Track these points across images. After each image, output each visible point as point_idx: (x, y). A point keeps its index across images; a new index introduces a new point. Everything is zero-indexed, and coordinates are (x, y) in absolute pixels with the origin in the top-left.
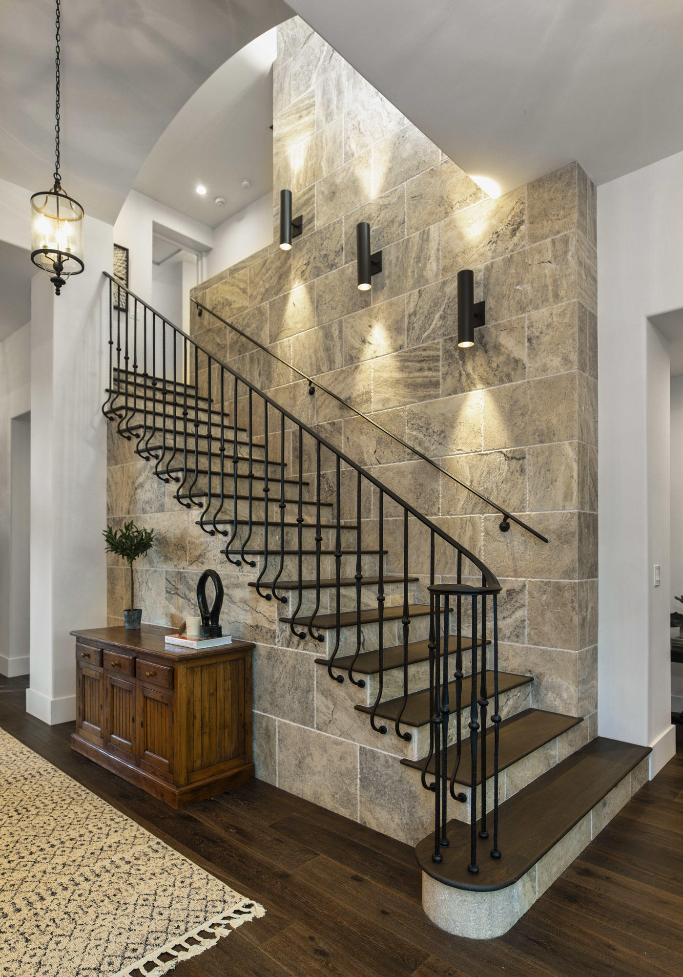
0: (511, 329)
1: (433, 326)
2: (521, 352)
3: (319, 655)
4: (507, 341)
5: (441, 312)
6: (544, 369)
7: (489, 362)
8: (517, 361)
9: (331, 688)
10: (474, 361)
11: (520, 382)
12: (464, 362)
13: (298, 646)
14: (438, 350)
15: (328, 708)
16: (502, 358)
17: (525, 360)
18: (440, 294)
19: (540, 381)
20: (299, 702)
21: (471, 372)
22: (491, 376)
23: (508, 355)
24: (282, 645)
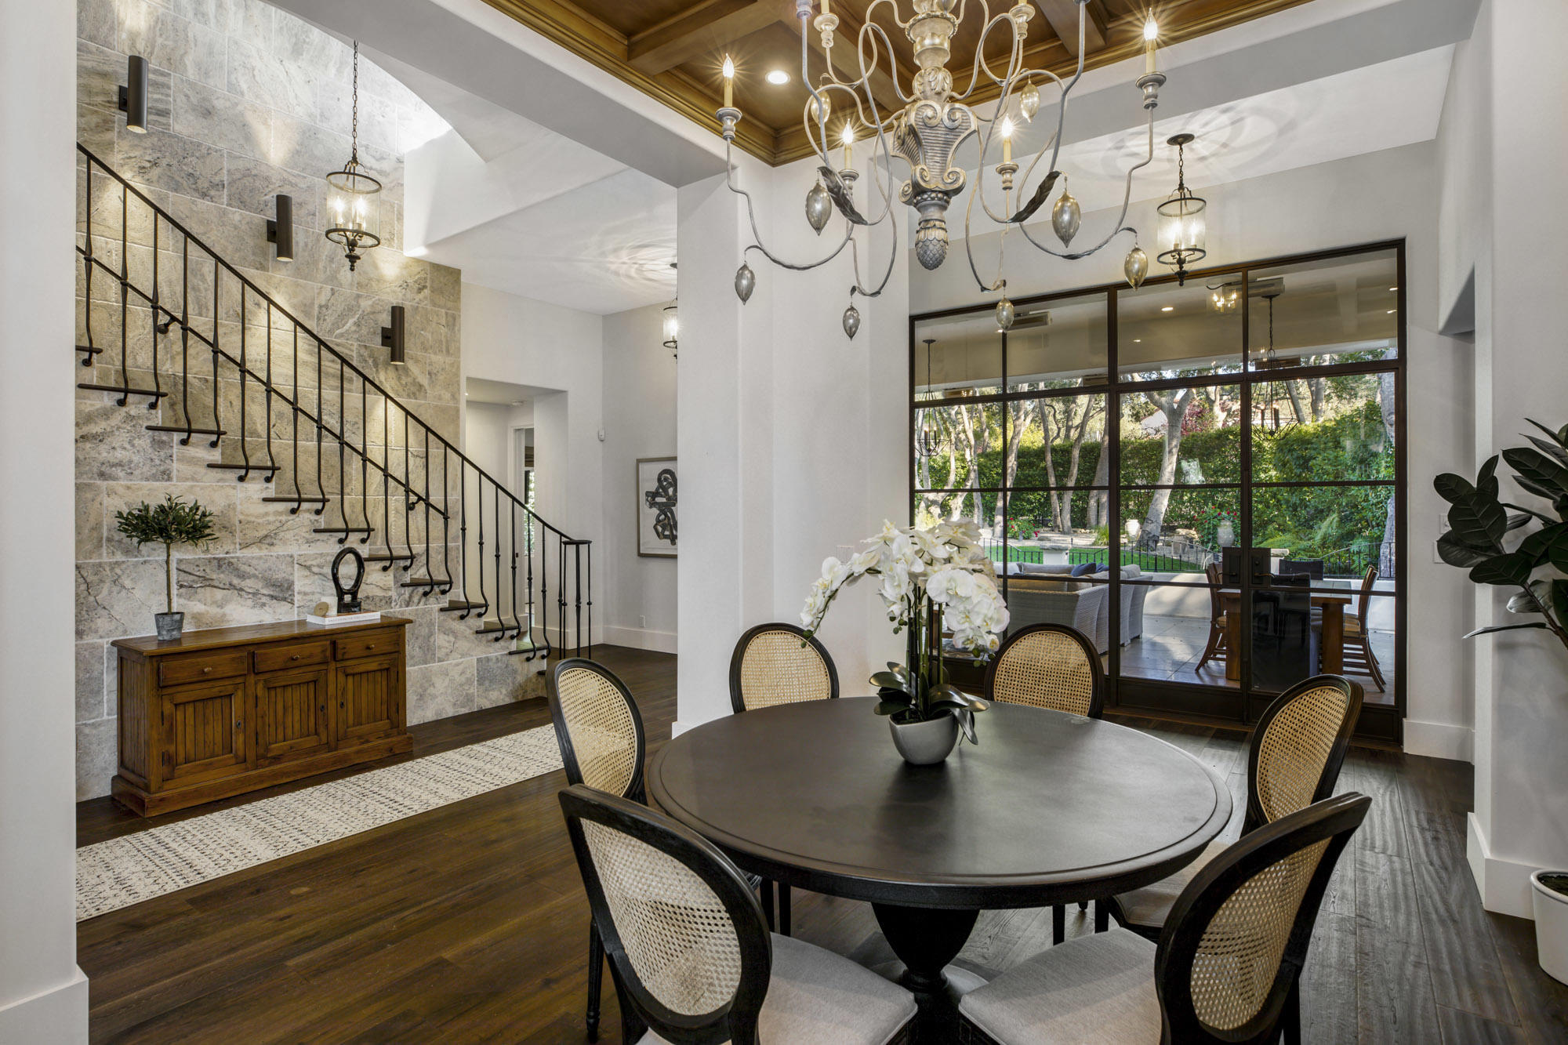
0: (417, 361)
1: (346, 328)
2: (424, 380)
3: (441, 606)
4: (414, 369)
5: (355, 319)
6: (440, 398)
7: (399, 379)
8: (421, 386)
9: (452, 627)
10: (386, 373)
11: (423, 402)
12: (377, 370)
13: (419, 603)
14: (353, 351)
15: (449, 642)
16: (409, 380)
17: (427, 387)
18: (354, 303)
19: (436, 406)
20: (420, 648)
21: (383, 380)
22: (400, 389)
23: (414, 379)
24: (401, 607)
